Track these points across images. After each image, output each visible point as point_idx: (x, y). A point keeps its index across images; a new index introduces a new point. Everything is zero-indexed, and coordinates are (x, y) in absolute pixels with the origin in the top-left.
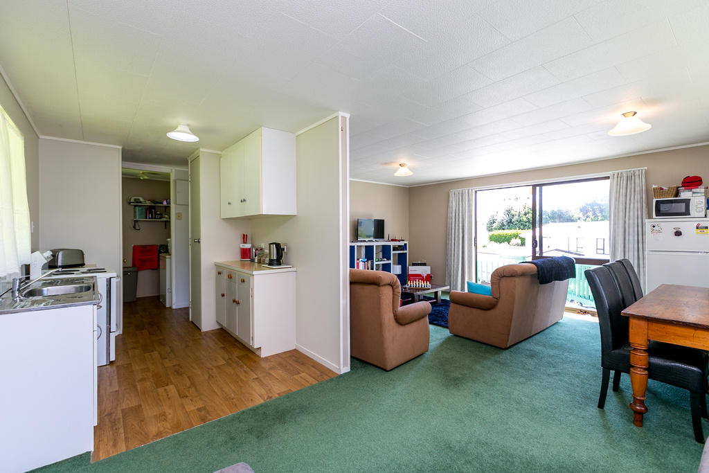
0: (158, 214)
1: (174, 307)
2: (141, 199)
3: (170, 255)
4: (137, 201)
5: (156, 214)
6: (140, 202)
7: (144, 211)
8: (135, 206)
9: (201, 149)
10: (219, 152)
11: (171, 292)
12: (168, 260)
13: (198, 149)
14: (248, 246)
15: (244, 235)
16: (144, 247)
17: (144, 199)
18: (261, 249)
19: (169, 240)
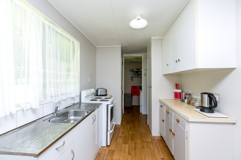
0: (139, 74)
1: (143, 113)
2: (134, 69)
3: (142, 91)
4: (132, 70)
5: (138, 74)
6: (133, 70)
7: (134, 73)
8: (132, 71)
9: (152, 38)
10: (162, 38)
11: (142, 107)
12: (141, 93)
13: (151, 38)
14: (179, 91)
15: (176, 84)
16: (135, 86)
17: (135, 69)
18: (190, 94)
19: (141, 84)
